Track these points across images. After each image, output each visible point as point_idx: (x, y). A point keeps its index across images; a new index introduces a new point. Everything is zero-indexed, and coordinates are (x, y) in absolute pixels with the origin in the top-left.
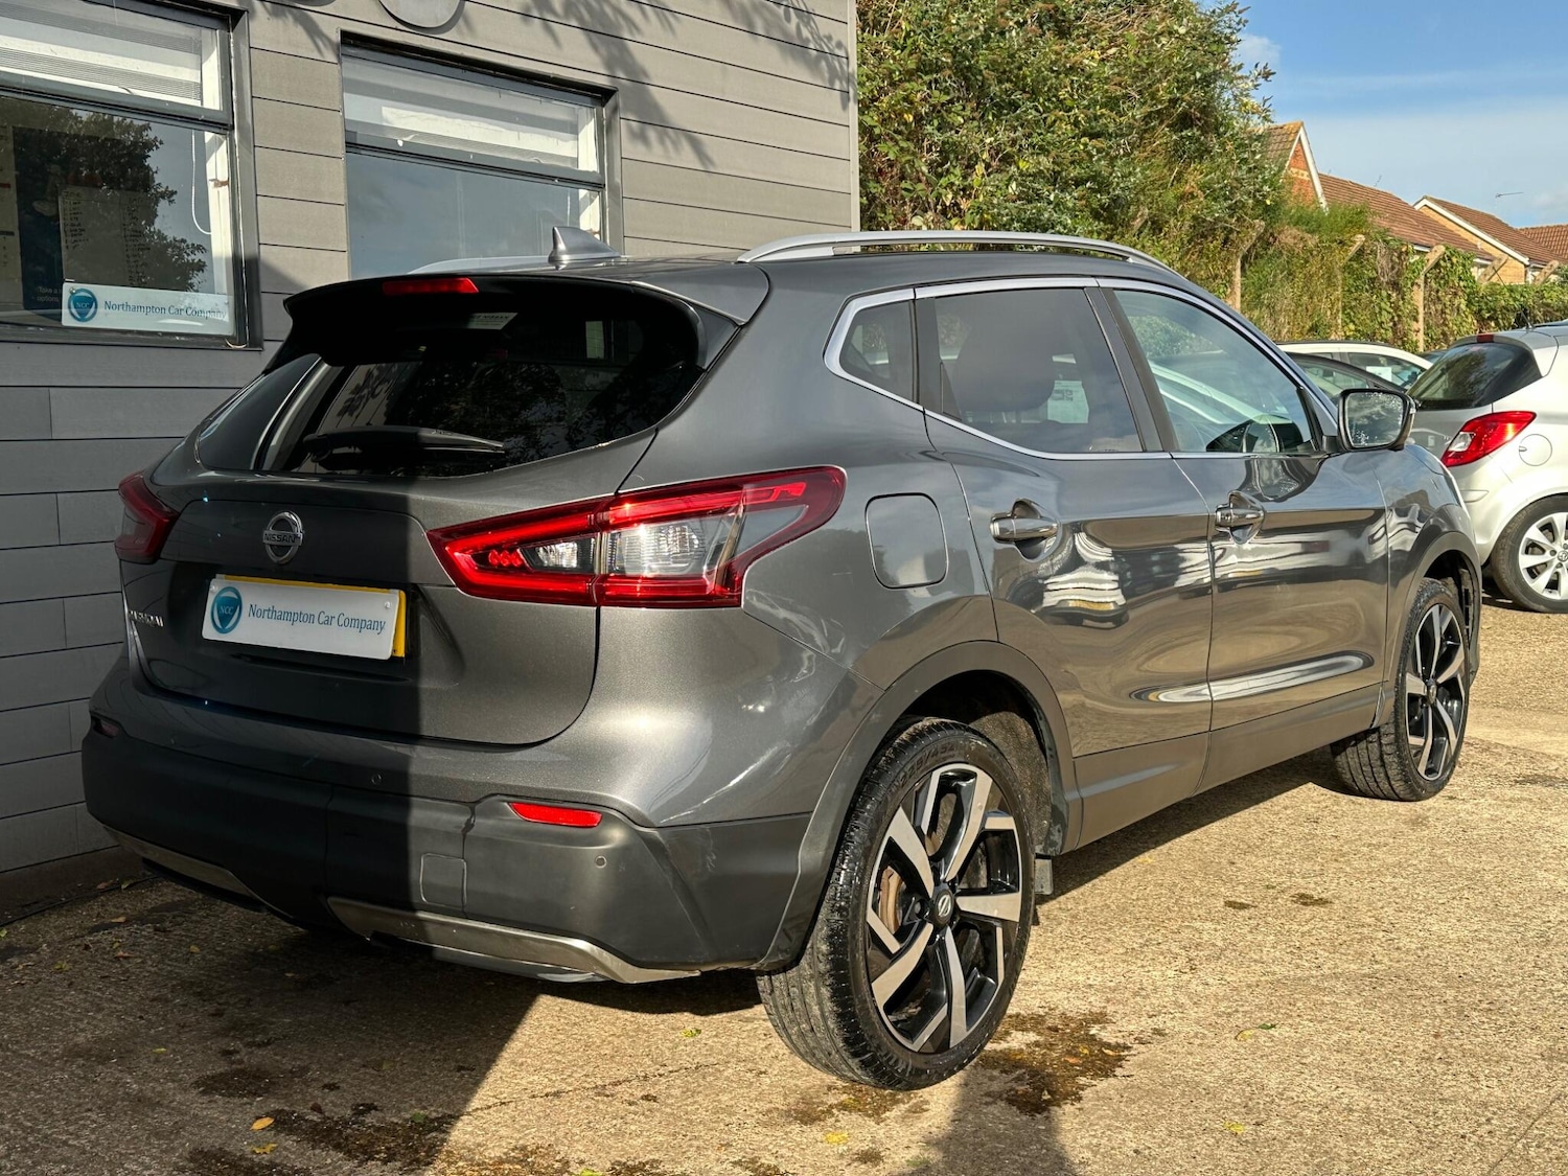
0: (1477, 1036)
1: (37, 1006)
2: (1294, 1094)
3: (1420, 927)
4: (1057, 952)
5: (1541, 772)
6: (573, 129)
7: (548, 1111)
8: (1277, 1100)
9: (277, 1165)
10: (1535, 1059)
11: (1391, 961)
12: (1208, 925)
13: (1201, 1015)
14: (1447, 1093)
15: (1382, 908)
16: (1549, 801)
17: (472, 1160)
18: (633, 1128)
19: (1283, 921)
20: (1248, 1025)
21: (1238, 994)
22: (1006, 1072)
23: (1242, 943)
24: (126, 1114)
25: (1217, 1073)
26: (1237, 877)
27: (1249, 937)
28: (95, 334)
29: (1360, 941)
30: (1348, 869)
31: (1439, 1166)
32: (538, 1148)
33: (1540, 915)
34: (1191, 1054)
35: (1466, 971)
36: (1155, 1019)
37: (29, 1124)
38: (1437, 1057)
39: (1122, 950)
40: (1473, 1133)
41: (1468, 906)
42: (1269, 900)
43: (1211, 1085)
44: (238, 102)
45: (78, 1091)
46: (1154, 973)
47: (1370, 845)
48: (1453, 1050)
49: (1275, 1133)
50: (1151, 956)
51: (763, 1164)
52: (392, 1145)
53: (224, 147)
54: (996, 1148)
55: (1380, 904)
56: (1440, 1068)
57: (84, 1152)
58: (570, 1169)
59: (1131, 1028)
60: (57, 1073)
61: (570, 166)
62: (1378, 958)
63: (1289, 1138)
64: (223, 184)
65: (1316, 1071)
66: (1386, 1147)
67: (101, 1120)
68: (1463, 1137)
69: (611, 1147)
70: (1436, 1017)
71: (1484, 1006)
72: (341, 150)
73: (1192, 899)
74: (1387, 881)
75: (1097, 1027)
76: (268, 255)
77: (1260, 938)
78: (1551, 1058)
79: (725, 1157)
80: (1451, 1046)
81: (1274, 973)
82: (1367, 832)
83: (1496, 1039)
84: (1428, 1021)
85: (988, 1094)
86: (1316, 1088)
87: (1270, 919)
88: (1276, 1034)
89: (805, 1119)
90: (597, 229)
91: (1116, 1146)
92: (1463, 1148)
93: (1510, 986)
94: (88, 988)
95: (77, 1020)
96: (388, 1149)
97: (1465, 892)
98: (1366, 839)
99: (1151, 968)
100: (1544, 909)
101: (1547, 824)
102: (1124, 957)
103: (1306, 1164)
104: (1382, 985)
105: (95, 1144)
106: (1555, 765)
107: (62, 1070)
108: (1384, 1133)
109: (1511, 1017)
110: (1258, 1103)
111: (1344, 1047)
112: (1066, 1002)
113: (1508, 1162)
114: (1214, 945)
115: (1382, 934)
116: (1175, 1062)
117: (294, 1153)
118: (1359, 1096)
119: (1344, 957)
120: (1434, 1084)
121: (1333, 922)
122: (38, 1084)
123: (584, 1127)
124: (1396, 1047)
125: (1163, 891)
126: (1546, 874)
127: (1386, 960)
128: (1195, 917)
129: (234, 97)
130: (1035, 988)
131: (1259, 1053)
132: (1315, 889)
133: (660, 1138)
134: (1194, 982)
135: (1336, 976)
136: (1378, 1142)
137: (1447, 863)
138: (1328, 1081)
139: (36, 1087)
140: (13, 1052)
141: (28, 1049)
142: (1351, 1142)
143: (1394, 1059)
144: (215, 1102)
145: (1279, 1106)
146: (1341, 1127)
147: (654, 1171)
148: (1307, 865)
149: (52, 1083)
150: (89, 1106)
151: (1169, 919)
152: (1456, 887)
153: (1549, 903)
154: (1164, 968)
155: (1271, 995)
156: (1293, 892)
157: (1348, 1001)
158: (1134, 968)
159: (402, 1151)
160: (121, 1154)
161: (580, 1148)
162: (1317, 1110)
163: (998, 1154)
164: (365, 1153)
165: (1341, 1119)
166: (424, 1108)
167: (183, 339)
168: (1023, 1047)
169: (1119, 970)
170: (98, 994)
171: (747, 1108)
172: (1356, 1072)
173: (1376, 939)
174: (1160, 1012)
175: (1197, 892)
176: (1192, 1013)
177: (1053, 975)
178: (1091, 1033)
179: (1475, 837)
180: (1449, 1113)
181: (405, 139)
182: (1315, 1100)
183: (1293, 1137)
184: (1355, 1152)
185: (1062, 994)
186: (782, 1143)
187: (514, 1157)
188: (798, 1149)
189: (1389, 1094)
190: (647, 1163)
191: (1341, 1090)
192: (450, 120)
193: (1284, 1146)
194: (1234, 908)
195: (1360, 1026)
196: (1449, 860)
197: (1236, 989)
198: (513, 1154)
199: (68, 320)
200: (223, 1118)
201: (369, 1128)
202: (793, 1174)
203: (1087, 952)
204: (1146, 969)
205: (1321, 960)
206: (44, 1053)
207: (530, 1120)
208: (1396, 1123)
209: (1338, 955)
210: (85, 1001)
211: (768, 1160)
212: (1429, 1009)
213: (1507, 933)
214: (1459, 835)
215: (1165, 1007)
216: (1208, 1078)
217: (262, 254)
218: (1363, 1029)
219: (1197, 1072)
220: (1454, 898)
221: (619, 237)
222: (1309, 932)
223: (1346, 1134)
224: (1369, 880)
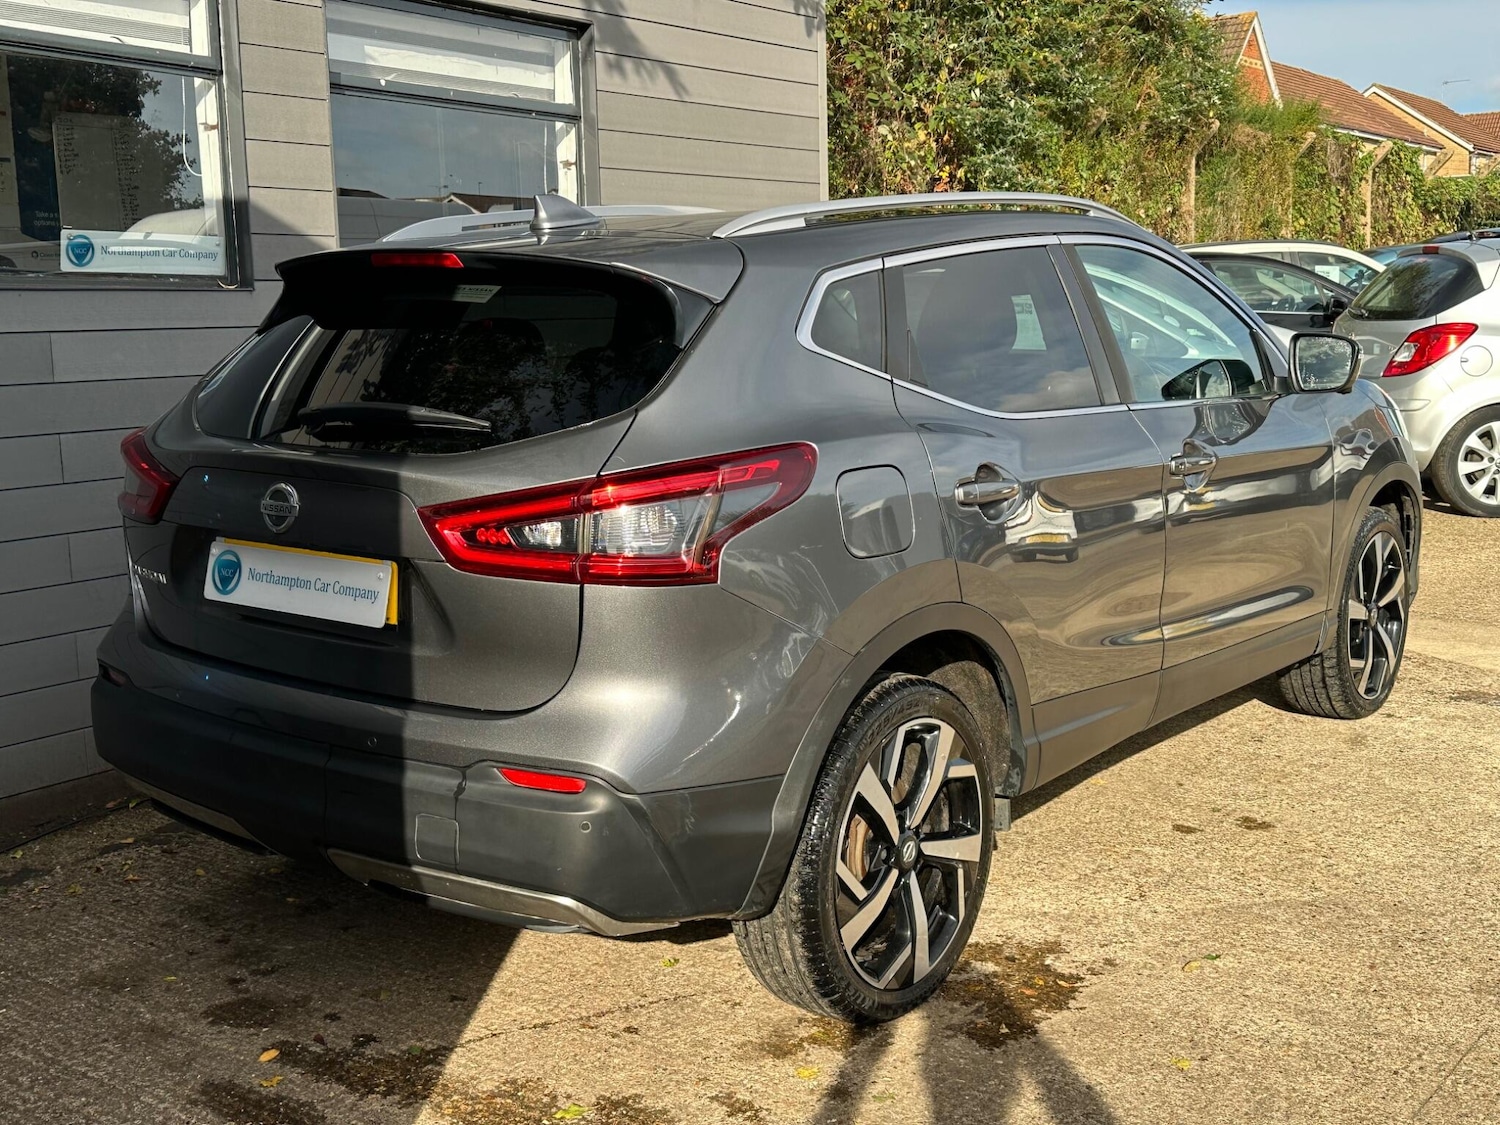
0: (1410, 968)
1: (53, 933)
2: (1236, 1028)
3: (1358, 853)
4: (1014, 878)
5: (1475, 688)
6: (550, 62)
7: (536, 1043)
8: (1221, 1034)
9: (283, 1098)
10: (1465, 992)
11: (1330, 888)
12: (1157, 850)
13: (1150, 944)
14: (1381, 1028)
15: (1322, 832)
16: (1483, 719)
17: (466, 1093)
18: (616, 1061)
19: (1228, 846)
20: (1194, 955)
21: (1184, 923)
22: (966, 1004)
23: (1188, 869)
24: (140, 1044)
25: (1165, 1005)
26: (1184, 799)
27: (1196, 863)
28: (92, 279)
29: (1300, 867)
30: (1290, 791)
31: (1373, 1103)
32: (527, 1082)
33: (1472, 840)
34: (1140, 985)
35: (1401, 899)
36: (1107, 949)
37: (50, 1055)
38: (1372, 990)
39: (1075, 877)
40: (1405, 1069)
41: (1403, 830)
42: (1215, 823)
43: (1160, 1018)
44: (226, 47)
45: (94, 1021)
46: (1106, 900)
47: (1311, 765)
48: (1387, 982)
49: (1219, 1068)
50: (1102, 882)
51: (738, 1100)
52: (391, 1077)
53: (213, 93)
54: (957, 1083)
55: (1320, 829)
56: (1375, 1001)
57: (102, 1084)
58: (559, 1104)
59: (1084, 957)
60: (74, 1002)
61: (546, 99)
62: (1318, 885)
63: (1232, 1074)
64: (213, 127)
65: (1257, 1004)
66: (1323, 1083)
67: (117, 1051)
68: (1396, 1073)
69: (596, 1082)
70: (1372, 947)
71: (1417, 935)
72: (325, 93)
73: (1142, 823)
74: (1327, 803)
75: (1052, 957)
76: (257, 197)
77: (1206, 864)
78: (1479, 991)
79: (703, 1092)
80: (1386, 978)
81: (1219, 901)
82: (1308, 751)
83: (1429, 971)
84: (1363, 951)
85: (949, 1028)
86: (1258, 1021)
87: (1216, 843)
88: (1221, 965)
89: (778, 1052)
90: (573, 161)
91: (1070, 1081)
92: (1395, 1085)
93: (1443, 915)
94: (101, 912)
95: (91, 946)
96: (387, 1081)
97: (1401, 815)
98: (1307, 759)
99: (1103, 895)
100: (1476, 834)
101: (1480, 743)
102: (1077, 884)
103: (1248, 1101)
104: (1321, 913)
105: (113, 1076)
106: (1488, 681)
107: (79, 998)
108: (1320, 1068)
109: (1442, 947)
110: (1203, 1037)
111: (1285, 979)
112: (1022, 931)
113: (1437, 1099)
114: (1162, 871)
115: (1322, 859)
116: (1126, 994)
117: (298, 1086)
118: (1299, 1030)
119: (1285, 884)
120: (1369, 1017)
121: (1275, 847)
122: (57, 1013)
123: (569, 1060)
124: (1334, 978)
125: (1115, 815)
126: (1478, 797)
128: (1145, 841)
129: (222, 43)
130: (993, 916)
131: (1205, 984)
132: (1258, 812)
133: (642, 1072)
134: (1144, 909)
135: (1278, 904)
136: (1315, 1078)
137: (1385, 785)
138: (1269, 1014)
139: (56, 1016)
140: (33, 980)
141: (46, 976)
142: (1291, 1078)
143: (1332, 992)
144: (224, 1033)
145: (1223, 1040)
146: (1281, 1063)
147: (636, 1106)
148: (1251, 787)
149: (70, 1012)
150: (106, 1036)
151: (1120, 844)
152: (1392, 810)
153: (1481, 827)
154: (1115, 895)
155: (1216, 923)
156: (1238, 815)
157: (1289, 929)
158: (1086, 895)
159: (400, 1085)
160: (137, 1087)
161: (567, 1082)
162: (1259, 1044)
163: (959, 1089)
164: (365, 1086)
165: (1281, 1055)
166: (421, 1040)
167: (177, 280)
168: (983, 978)
169: (1073, 896)
170: (111, 919)
171: (723, 1041)
172: (1296, 1005)
173: (1315, 865)
174: (1111, 942)
175: (1146, 814)
176: (1142, 942)
177: (1010, 902)
178: (1046, 963)
179: (1411, 757)
180: (1383, 1047)
181: (387, 78)
182: (1256, 1033)
183: (1236, 1073)
184: (1294, 1089)
185: (1019, 922)
186: (757, 1077)
187: (505, 1091)
188: (771, 1084)
189: (1327, 1027)
190: (630, 1097)
191: (1282, 1024)
192: (430, 56)
193: (1228, 1082)
194: (1182, 832)
195: (1299, 957)
196: (1387, 781)
197: (1182, 917)
198: (504, 1088)
199: (66, 266)
200: (232, 1049)
201: (369, 1060)
202: (767, 1110)
203: (1042, 878)
204: (1099, 896)
205: (1264, 887)
206: (62, 981)
207: (520, 1053)
208: (1333, 1058)
209: (1279, 882)
210: (98, 926)
211: (743, 1095)
212: (1365, 939)
213: (1441, 859)
214: (1396, 756)
215: (1116, 936)
216: (1157, 1011)
217: (251, 196)
218: (1303, 960)
219: (1146, 1004)
220: (1390, 822)
221: (595, 166)
222: (1252, 857)
223: (1285, 1070)
224: (1310, 802)
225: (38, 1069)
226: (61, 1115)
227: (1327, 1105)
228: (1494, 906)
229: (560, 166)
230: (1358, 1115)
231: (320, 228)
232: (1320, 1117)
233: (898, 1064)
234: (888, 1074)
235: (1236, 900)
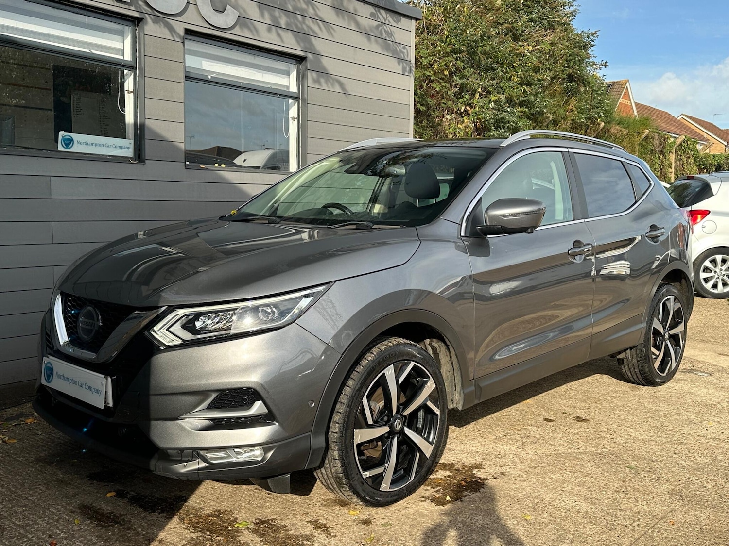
0: (641, 483)
1: (27, 439)
2: (555, 504)
3: (627, 433)
4: (466, 436)
5: (694, 368)
6: (288, 74)
8: (548, 506)
9: (114, 512)
10: (665, 494)
11: (611, 447)
12: (535, 428)
13: (523, 467)
14: (623, 507)
16: (695, 381)
17: (197, 514)
18: (268, 504)
19: (567, 428)
21: (541, 459)
22: (433, 488)
23: (547, 437)
24: (55, 487)
25: (524, 493)
26: (551, 408)
27: (551, 435)
28: (71, 154)
29: (599, 438)
30: (600, 407)
31: (613, 538)
32: (225, 511)
33: (681, 431)
34: (514, 484)
35: (643, 454)
36: (502, 468)
37: (14, 489)
38: (622, 491)
39: (494, 437)
40: (631, 525)
41: (650, 425)
42: (563, 418)
43: (521, 498)
44: (138, 57)
45: (37, 476)
46: (506, 448)
47: (612, 396)
48: (630, 488)
49: (544, 520)
50: (506, 440)
51: (320, 523)
52: (164, 506)
53: (132, 77)
55: (611, 423)
56: (622, 495)
57: (34, 503)
58: (237, 521)
59: (492, 471)
60: (30, 468)
61: (285, 89)
62: (605, 446)
63: (549, 523)
64: (132, 92)
65: (568, 494)
66: (591, 529)
67: (44, 489)
68: (626, 526)
69: (256, 512)
70: (625, 473)
71: (648, 469)
72: (182, 79)
73: (530, 417)
74: (616, 412)
75: (477, 470)
76: (148, 123)
77: (555, 435)
78: (672, 494)
79: (304, 519)
81: (558, 451)
82: (612, 391)
83: (650, 484)
84: (621, 475)
85: (423, 497)
86: (566, 501)
87: (562, 427)
88: (554, 477)
89: (342, 504)
90: (296, 117)
91: (474, 522)
92: (625, 531)
93: (661, 461)
94: (51, 432)
95: (43, 446)
96: (162, 508)
97: (650, 419)
98: (611, 394)
99: (505, 446)
100: (683, 428)
101: (692, 391)
102: (495, 440)
103: (555, 535)
104: (605, 458)
105: (39, 499)
106: (701, 365)
107: (32, 467)
108: (592, 522)
109: (658, 475)
110: (539, 507)
111: (582, 484)
112: (465, 459)
113: (643, 538)
114: (535, 437)
115: (610, 435)
116: (507, 487)
117: (122, 508)
118: (584, 506)
119: (590, 445)
120: (618, 502)
121: (589, 430)
122: (21, 473)
123: (247, 503)
124: (605, 485)
125: (518, 413)
126: (687, 413)
127: (608, 447)
128: (529, 424)
129: (137, 55)
130: (453, 452)
131: (545, 485)
132: (584, 415)
133: (278, 509)
134: (523, 453)
135: (585, 453)
136: (587, 527)
137: (644, 406)
138: (572, 499)
140: (14, 458)
141: (20, 457)
142: (576, 526)
143: (603, 491)
144: (93, 484)
145: (548, 508)
146: (573, 519)
147: (273, 523)
148: (583, 404)
149: (27, 472)
150: (40, 483)
151: (518, 425)
152: (646, 417)
154: (511, 446)
155: (555, 460)
156: (575, 416)
157: (588, 464)
158: (498, 445)
159: (168, 509)
160: (49, 504)
161: (243, 512)
162: (565, 511)
164: (151, 509)
165: (574, 516)
166: (181, 491)
167: (111, 158)
168: (443, 477)
169: (491, 446)
170: (54, 435)
171: (318, 498)
172: (585, 495)
173: (606, 438)
174: (505, 465)
175: (532, 413)
176: (519, 466)
177: (462, 447)
178: (474, 472)
179: (659, 395)
180: (622, 515)
181: (212, 75)
182: (564, 506)
183: (551, 522)
184: (577, 530)
185: (464, 455)
186: (330, 514)
188: (336, 517)
189: (597, 505)
190: (271, 520)
191: (577, 503)
192: (233, 68)
193: (547, 525)
194: (547, 421)
195: (590, 476)
196: (646, 405)
197: (540, 456)
198: (214, 513)
199: (60, 148)
200: (95, 491)
201: (156, 498)
202: (332, 528)
203: (479, 437)
204: (503, 446)
205: (580, 446)
206: (26, 460)
207: (225, 499)
208: (598, 518)
209: (588, 444)
210: (48, 438)
211: (322, 521)
212: (623, 469)
213: (665, 438)
214: (653, 394)
215: (508, 463)
216: (520, 495)
217: (146, 123)
218: (592, 477)
219: (515, 492)
220: (644, 422)
221: (305, 120)
222: (578, 433)
223: (575, 522)
224: (608, 412)
225: (7, 495)
226: (12, 514)
227: (591, 538)
228: (685, 459)
229: (290, 119)
230: (605, 542)
231: (177, 138)
232: (587, 543)
233: (397, 511)
234: (391, 515)
235: (566, 451)
